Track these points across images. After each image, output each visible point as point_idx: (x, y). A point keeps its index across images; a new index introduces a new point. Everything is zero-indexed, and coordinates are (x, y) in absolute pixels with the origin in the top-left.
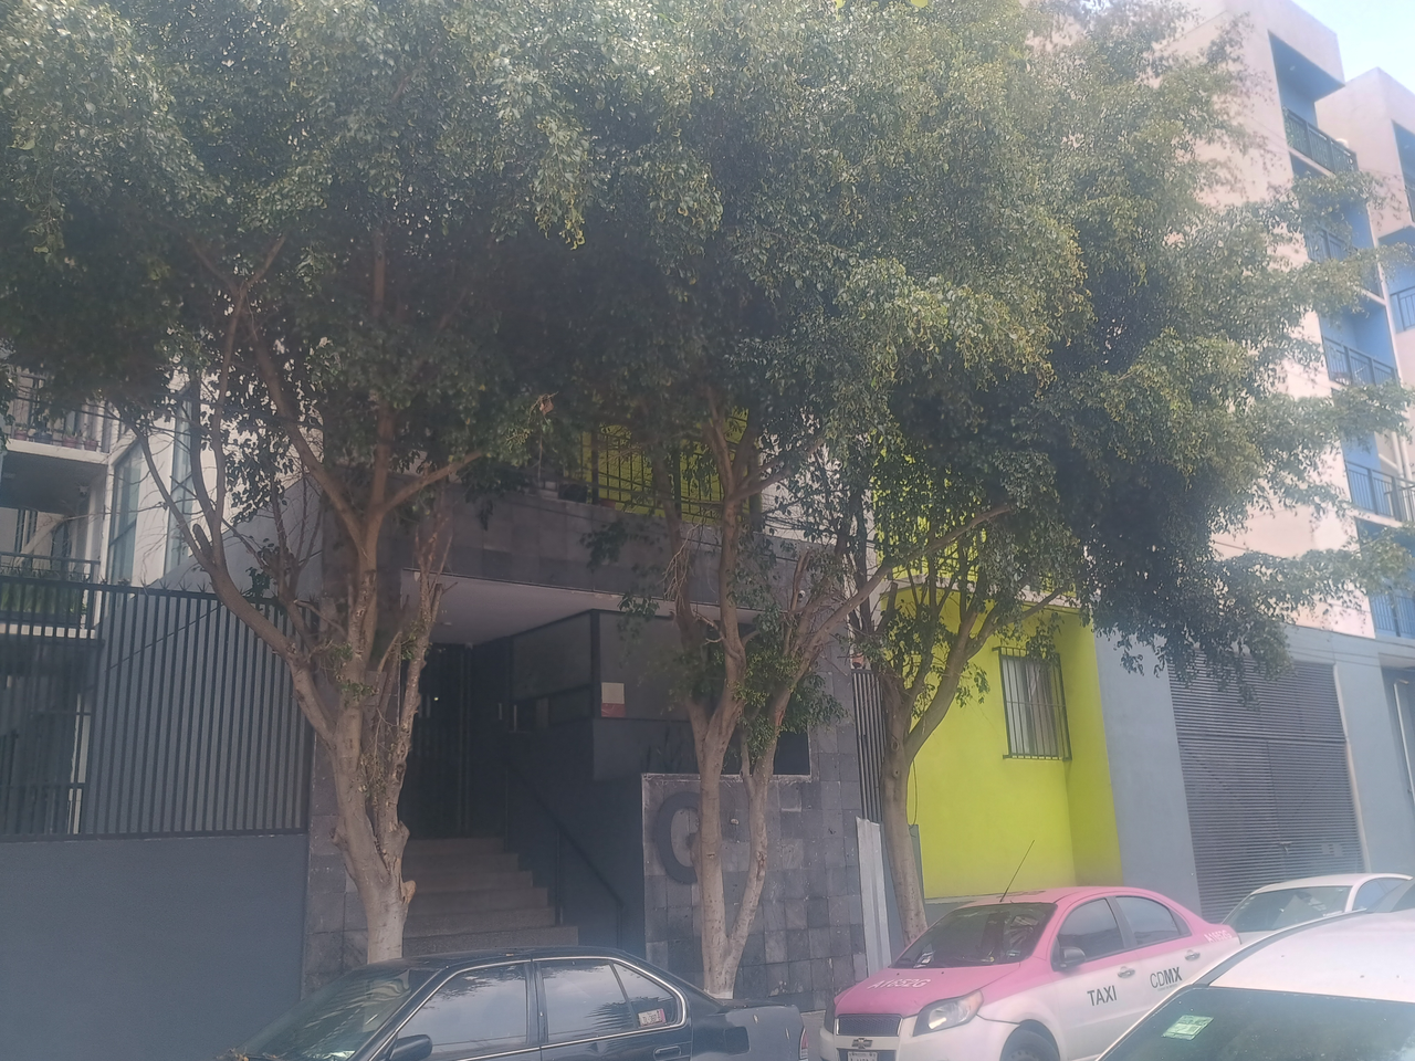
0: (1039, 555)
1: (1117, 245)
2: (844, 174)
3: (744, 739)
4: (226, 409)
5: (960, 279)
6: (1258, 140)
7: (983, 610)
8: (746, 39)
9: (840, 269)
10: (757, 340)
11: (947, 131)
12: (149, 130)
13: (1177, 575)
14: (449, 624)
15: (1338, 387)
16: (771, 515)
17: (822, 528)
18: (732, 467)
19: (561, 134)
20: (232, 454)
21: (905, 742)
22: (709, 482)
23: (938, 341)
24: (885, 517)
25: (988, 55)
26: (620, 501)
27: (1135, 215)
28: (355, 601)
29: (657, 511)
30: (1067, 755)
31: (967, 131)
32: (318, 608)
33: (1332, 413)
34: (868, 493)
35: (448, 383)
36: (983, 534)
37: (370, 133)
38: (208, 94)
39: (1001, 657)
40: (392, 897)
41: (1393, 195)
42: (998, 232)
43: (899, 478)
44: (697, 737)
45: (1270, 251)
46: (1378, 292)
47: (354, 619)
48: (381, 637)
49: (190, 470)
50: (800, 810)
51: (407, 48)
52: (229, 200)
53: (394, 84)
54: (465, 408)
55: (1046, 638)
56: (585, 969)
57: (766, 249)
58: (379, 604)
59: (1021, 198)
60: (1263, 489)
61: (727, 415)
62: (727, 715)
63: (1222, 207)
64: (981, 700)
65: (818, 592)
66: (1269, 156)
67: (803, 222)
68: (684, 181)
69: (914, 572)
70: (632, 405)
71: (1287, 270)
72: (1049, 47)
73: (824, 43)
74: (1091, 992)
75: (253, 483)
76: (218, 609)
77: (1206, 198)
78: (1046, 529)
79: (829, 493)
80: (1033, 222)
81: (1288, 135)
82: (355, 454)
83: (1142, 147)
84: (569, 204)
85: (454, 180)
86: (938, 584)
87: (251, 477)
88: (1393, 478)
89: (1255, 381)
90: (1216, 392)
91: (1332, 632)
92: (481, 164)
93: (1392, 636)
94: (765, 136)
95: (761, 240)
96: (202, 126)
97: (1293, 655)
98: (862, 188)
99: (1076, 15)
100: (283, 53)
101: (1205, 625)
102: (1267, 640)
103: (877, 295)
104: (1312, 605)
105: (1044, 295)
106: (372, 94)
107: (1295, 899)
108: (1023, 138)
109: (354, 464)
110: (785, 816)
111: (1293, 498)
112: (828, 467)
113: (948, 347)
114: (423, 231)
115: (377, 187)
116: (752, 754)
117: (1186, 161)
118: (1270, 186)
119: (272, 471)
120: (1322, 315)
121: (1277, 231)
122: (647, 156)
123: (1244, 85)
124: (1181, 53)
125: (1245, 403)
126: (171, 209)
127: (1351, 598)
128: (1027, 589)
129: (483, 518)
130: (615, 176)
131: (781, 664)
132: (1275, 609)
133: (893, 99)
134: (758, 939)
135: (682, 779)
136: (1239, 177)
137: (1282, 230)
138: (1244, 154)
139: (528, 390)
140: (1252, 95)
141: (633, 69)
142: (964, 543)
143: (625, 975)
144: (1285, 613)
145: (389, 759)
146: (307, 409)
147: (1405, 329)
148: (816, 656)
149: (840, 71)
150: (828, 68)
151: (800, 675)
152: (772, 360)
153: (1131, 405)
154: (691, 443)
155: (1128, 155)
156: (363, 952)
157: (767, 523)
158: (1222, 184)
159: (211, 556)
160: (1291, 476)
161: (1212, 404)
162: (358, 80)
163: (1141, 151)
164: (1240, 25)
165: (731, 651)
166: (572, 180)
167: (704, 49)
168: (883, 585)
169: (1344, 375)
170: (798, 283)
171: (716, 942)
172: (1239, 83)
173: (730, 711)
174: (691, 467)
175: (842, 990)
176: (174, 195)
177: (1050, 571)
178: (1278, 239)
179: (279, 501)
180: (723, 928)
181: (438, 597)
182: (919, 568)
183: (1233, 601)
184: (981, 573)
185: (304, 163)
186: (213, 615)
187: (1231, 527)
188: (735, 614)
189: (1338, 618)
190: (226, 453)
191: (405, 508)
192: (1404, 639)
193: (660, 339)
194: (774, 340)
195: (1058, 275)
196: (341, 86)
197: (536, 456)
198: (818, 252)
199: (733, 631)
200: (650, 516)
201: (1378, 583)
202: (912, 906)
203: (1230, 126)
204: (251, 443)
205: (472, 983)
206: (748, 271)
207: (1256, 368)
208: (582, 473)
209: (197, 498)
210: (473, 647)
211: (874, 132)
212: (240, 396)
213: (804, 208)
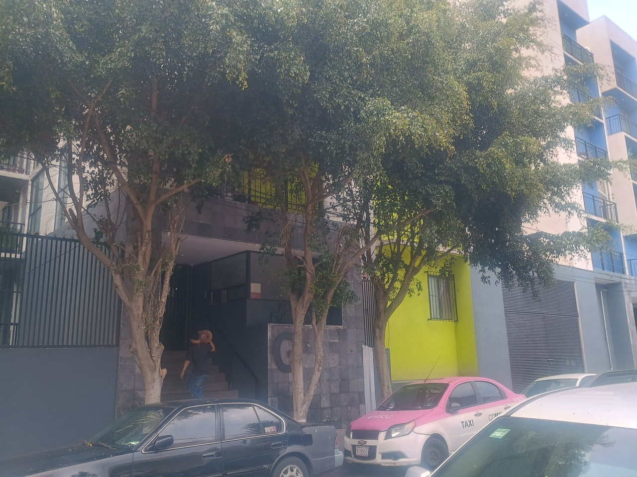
0: (446, 231)
1: (485, 94)
2: (364, 60)
3: (313, 309)
4: (84, 157)
5: (415, 108)
6: (549, 48)
7: (421, 254)
9: (361, 102)
10: (324, 132)
11: (411, 41)
12: (52, 30)
13: (507, 241)
14: (183, 255)
15: (580, 159)
16: (328, 210)
17: (350, 216)
18: (311, 188)
19: (238, 38)
20: (86, 177)
21: (385, 311)
22: (301, 195)
23: (404, 135)
24: (378, 212)
25: (430, 7)
26: (260, 203)
27: (493, 80)
28: (141, 245)
29: (277, 207)
30: (456, 320)
31: (419, 41)
32: (124, 247)
33: (578, 171)
34: (371, 202)
35: (185, 148)
36: (422, 221)
37: (151, 34)
38: (78, 14)
39: (428, 276)
40: (156, 375)
41: (608, 74)
42: (432, 87)
43: (385, 195)
44: (293, 308)
45: (552, 98)
46: (600, 117)
47: (141, 253)
48: (153, 261)
49: (67, 183)
50: (337, 341)
52: (87, 63)
53: (163, 12)
54: (192, 159)
55: (448, 267)
56: (241, 409)
57: (329, 92)
58: (152, 246)
59: (443, 71)
60: (546, 204)
61: (310, 165)
62: (306, 298)
63: (532, 78)
64: (419, 295)
65: (348, 245)
66: (553, 55)
67: (345, 80)
68: (293, 60)
69: (390, 237)
70: (267, 160)
71: (560, 107)
72: (457, 3)
74: (463, 422)
75: (96, 191)
76: (79, 246)
77: (525, 73)
78: (450, 219)
79: (354, 201)
80: (448, 83)
81: (563, 45)
82: (142, 178)
83: (498, 50)
84: (241, 69)
85: (189, 56)
86: (401, 243)
87: (95, 187)
88: (603, 200)
89: (544, 156)
90: (526, 161)
91: (573, 267)
92: (201, 50)
93: (600, 270)
94: (329, 40)
95: (326, 88)
96: (75, 28)
97: (556, 277)
98: (372, 65)
101: (518, 263)
102: (545, 271)
103: (378, 114)
104: (565, 256)
105: (451, 115)
106: (152, 16)
107: (554, 384)
108: (444, 44)
109: (141, 183)
110: (331, 343)
111: (559, 208)
112: (354, 190)
113: (409, 139)
114: (174, 79)
115: (154, 59)
116: (317, 316)
117: (516, 56)
118: (554, 69)
119: (104, 185)
120: (574, 127)
121: (556, 89)
122: (276, 49)
123: (544, 23)
124: (516, 7)
125: (539, 166)
126: (61, 66)
127: (583, 253)
128: (440, 246)
129: (199, 209)
130: (262, 57)
131: (331, 277)
132: (549, 257)
133: (387, 25)
134: (318, 397)
135: (286, 327)
136: (540, 64)
137: (558, 89)
138: (543, 54)
139: (220, 152)
140: (547, 27)
141: (271, 9)
142: (413, 225)
143: (259, 411)
144: (553, 259)
145: (156, 315)
146: (121, 158)
147: (612, 134)
148: (347, 273)
149: (364, 12)
150: (358, 10)
151: (339, 281)
152: (330, 141)
153: (489, 165)
154: (293, 178)
155: (491, 53)
156: (143, 400)
157: (326, 214)
158: (533, 67)
159: (76, 223)
160: (558, 198)
161: (524, 165)
162: (146, 10)
163: (496, 51)
165: (309, 271)
166: (243, 58)
167: (303, 1)
168: (377, 243)
169: (584, 154)
170: (343, 107)
171: (299, 398)
172: (542, 22)
173: (308, 297)
174: (293, 188)
175: (354, 420)
176: (62, 60)
177: (451, 238)
178: (556, 93)
179: (108, 199)
180: (303, 392)
181: (179, 244)
182: (393, 235)
183: (530, 254)
184: (420, 238)
185: (120, 47)
186: (77, 249)
187: (531, 221)
188: (311, 254)
189: (577, 262)
190: (84, 177)
191: (164, 203)
192: (606, 272)
193: (280, 131)
194: (331, 132)
195: (458, 107)
196: (138, 12)
197: (224, 182)
198: (352, 94)
199: (310, 262)
200: (274, 209)
201: (595, 247)
202: (386, 384)
203: (537, 41)
204: (95, 172)
205: (191, 413)
206: (320, 101)
207: (544, 150)
208: (244, 190)
209: (70, 196)
210: (194, 266)
211: (378, 40)
212: (90, 151)
213: (346, 73)
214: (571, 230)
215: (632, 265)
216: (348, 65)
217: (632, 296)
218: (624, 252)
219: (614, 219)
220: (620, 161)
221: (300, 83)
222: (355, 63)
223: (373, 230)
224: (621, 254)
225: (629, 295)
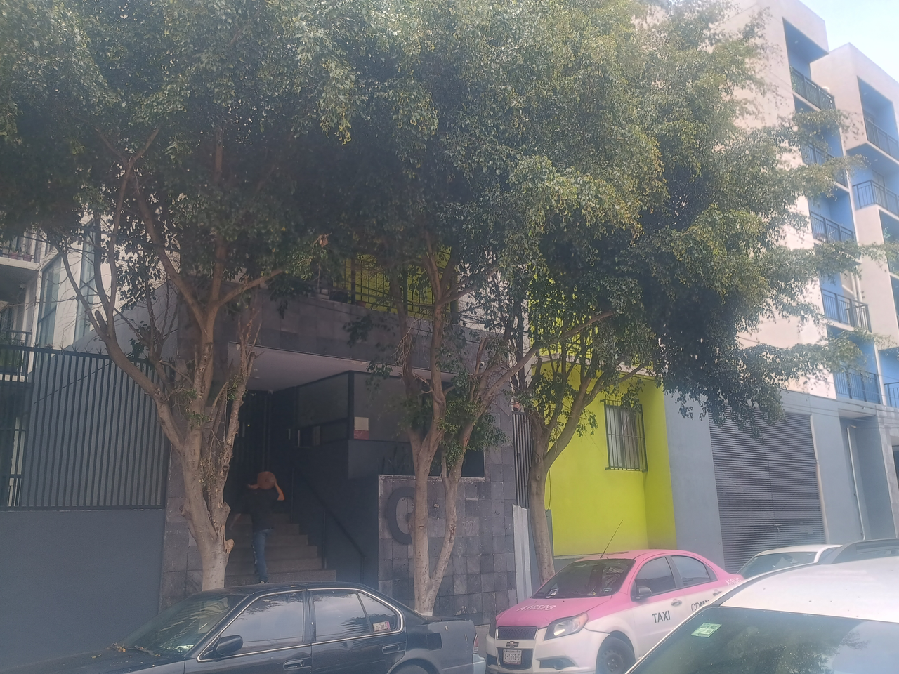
0: (630, 343)
1: (683, 151)
2: (515, 102)
3: (443, 454)
4: (118, 237)
5: (586, 170)
6: (773, 87)
7: (594, 376)
8: (456, 14)
9: (511, 161)
10: (458, 204)
11: (580, 77)
12: (73, 59)
13: (715, 357)
14: (257, 378)
15: (817, 242)
16: (464, 314)
17: (495, 322)
18: (440, 283)
19: (337, 71)
20: (121, 266)
21: (544, 458)
22: (425, 292)
23: (570, 208)
24: (535, 317)
25: (606, 30)
26: (369, 302)
27: (695, 132)
28: (199, 363)
29: (392, 309)
30: (645, 468)
31: (592, 77)
32: (174, 366)
33: (814, 259)
34: (525, 302)
35: (261, 225)
37: (215, 65)
38: (111, 36)
39: (606, 406)
40: (219, 550)
41: (854, 125)
42: (609, 141)
43: (545, 293)
44: (414, 452)
45: (778, 157)
46: (845, 184)
47: (198, 374)
48: (215, 385)
49: (93, 274)
50: (477, 499)
51: (240, 12)
52: (124, 105)
53: (231, 35)
54: (273, 242)
55: (634, 395)
56: (340, 596)
57: (465, 147)
58: (214, 364)
59: (625, 119)
60: (769, 305)
61: (438, 250)
62: (433, 439)
63: (748, 129)
64: (592, 433)
65: (492, 363)
66: (779, 98)
67: (488, 130)
68: (415, 102)
69: (552, 352)
70: (378, 242)
71: (788, 170)
72: (645, 26)
73: (504, 19)
74: (654, 615)
75: (134, 286)
76: (110, 364)
77: (739, 122)
78: (635, 327)
79: (500, 301)
80: (632, 136)
81: (793, 84)
82: (200, 268)
83: (701, 90)
84: (342, 115)
85: (268, 97)
86: (567, 360)
87: (133, 281)
88: (850, 300)
89: (766, 238)
90: (742, 244)
91: (809, 394)
92: (286, 87)
93: (847, 398)
94: (466, 75)
95: (462, 141)
96: (106, 56)
97: (784, 408)
98: (526, 110)
99: (662, 6)
100: (160, 12)
101: (732, 389)
102: (770, 400)
103: (534, 178)
104: (797, 378)
105: (637, 181)
106: (216, 40)
107: (782, 559)
108: (626, 82)
109: (199, 275)
110: (468, 503)
111: (788, 311)
112: (501, 285)
113: (577, 213)
114: (248, 128)
115: (219, 100)
116: (448, 464)
117: (727, 99)
118: (779, 117)
119: (146, 278)
120: (808, 197)
121: (782, 145)
122: (391, 86)
123: (765, 53)
124: (726, 31)
125: (760, 252)
126: (86, 109)
127: (821, 374)
128: (622, 364)
129: (281, 311)
130: (371, 98)
131: (468, 408)
132: (774, 380)
133: (546, 55)
134: (449, 579)
135: (405, 479)
136: (761, 110)
137: (785, 144)
138: (764, 97)
139: (312, 231)
140: (770, 59)
141: (383, 31)
142: (584, 334)
143: (366, 601)
144: (780, 382)
145: (219, 462)
146: (170, 239)
147: (861, 207)
148: (490, 403)
149: (514, 37)
150: (506, 34)
151: (480, 415)
152: (467, 217)
153: (689, 251)
154: (415, 267)
155: (691, 95)
156: (199, 584)
157: (462, 318)
158: (750, 114)
159: (106, 331)
160: (787, 297)
161: (739, 251)
162: (208, 31)
163: (699, 92)
164: (764, 15)
165: (437, 399)
166: (344, 100)
167: (428, 20)
168: (533, 360)
169: (822, 235)
170: (485, 169)
171: (422, 580)
172: (762, 52)
173: (435, 436)
174: (414, 282)
175: (502, 611)
176: (88, 101)
177: (637, 353)
178: (783, 150)
179: (151, 297)
180: (428, 572)
181: (252, 361)
182: (556, 349)
183: (749, 374)
184: (594, 353)
185: (171, 83)
186: (107, 368)
187: (749, 329)
188: (440, 375)
189: (813, 386)
190: (117, 266)
191: (232, 304)
192: (854, 400)
193: (397, 201)
194: (469, 204)
195: (646, 169)
196: (197, 34)
197: (317, 273)
198: (497, 150)
199: (438, 386)
200: (388, 312)
201: (838, 366)
202: (546, 560)
203: (756, 78)
204: (133, 259)
205: (268, 603)
206: (453, 161)
207: (767, 230)
208: (345, 284)
209: (98, 294)
210: (273, 392)
211: (534, 75)
212: (126, 230)
213: (489, 122)
214: (805, 341)
215: (891, 390)
216: (492, 109)
217: (892, 434)
218: (879, 373)
219: (865, 326)
220: (873, 246)
221: (425, 135)
222: (502, 107)
223: (528, 342)
224: (876, 376)
225: (887, 433)
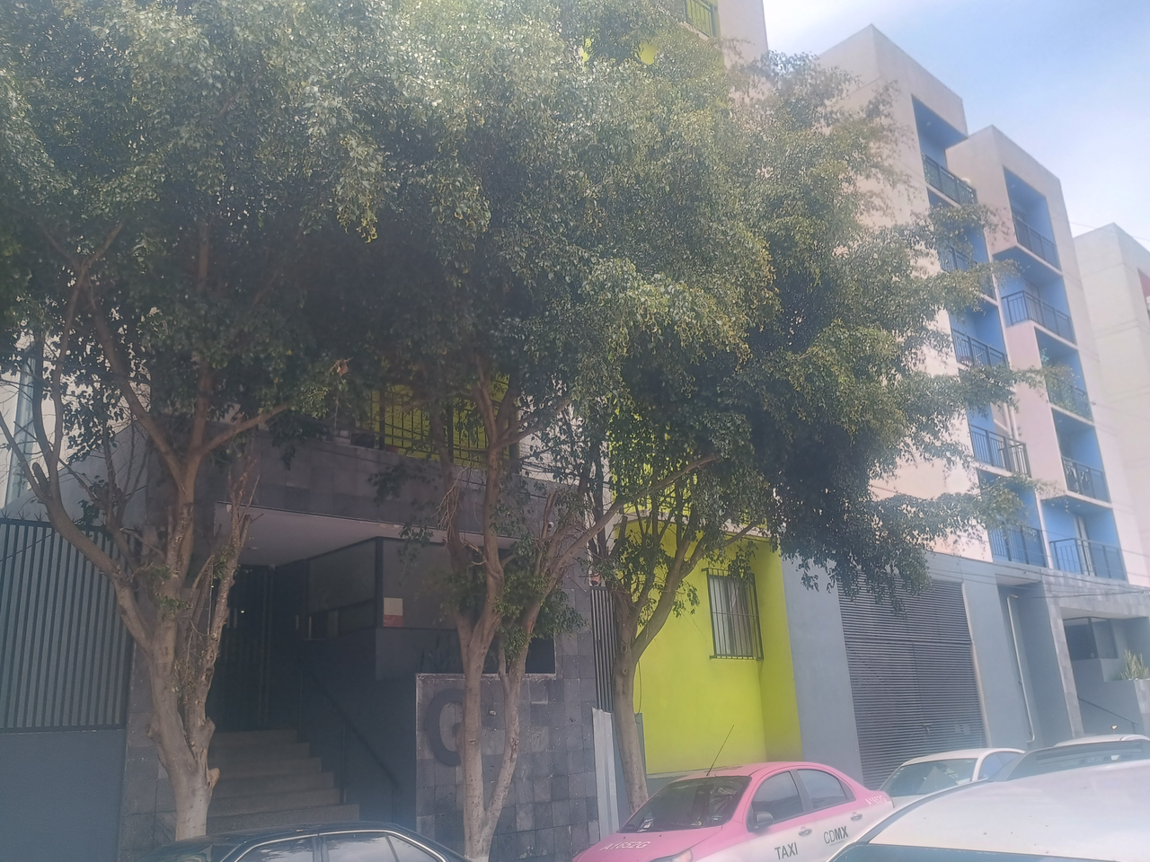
0: (738, 495)
1: (798, 254)
2: (588, 191)
3: (502, 644)
4: (66, 365)
5: (678, 277)
6: (904, 177)
7: (694, 538)
8: (511, 82)
9: (584, 266)
10: (517, 320)
11: (669, 161)
12: (8, 132)
13: (844, 512)
14: (255, 548)
15: (963, 367)
16: (526, 460)
17: (567, 471)
18: (496, 421)
19: (360, 149)
20: (69, 404)
21: (632, 646)
22: (477, 433)
23: (660, 325)
24: (617, 463)
25: (700, 104)
26: (402, 447)
27: (812, 231)
28: (174, 530)
29: (433, 456)
30: (760, 656)
31: (684, 162)
32: (141, 535)
33: (959, 388)
34: (605, 444)
35: (260, 348)
36: (695, 478)
37: (199, 141)
38: (60, 104)
39: (710, 577)
40: (199, 783)
41: (1003, 223)
42: (707, 240)
43: (629, 432)
44: (463, 643)
45: (912, 263)
46: (992, 295)
47: (172, 546)
48: (196, 560)
49: (31, 416)
50: (547, 702)
51: (232, 74)
52: (75, 192)
53: (221, 104)
54: (274, 369)
55: (744, 561)
56: (364, 841)
57: (525, 248)
58: (195, 532)
59: (725, 214)
60: (908, 446)
61: (492, 379)
62: (488, 625)
63: (876, 228)
64: (693, 612)
65: (563, 523)
66: (912, 190)
67: (555, 227)
68: (460, 191)
69: (640, 508)
70: (414, 369)
71: (926, 278)
72: (747, 100)
73: (573, 88)
74: (778, 849)
75: (88, 429)
76: (53, 535)
77: (865, 220)
78: (744, 475)
79: (573, 443)
80: (735, 234)
81: (926, 174)
82: (178, 405)
83: (817, 180)
84: (366, 206)
85: (270, 182)
86: (659, 518)
87: (86, 423)
88: (1004, 438)
89: (902, 362)
90: (872, 370)
91: (960, 557)
92: (292, 171)
93: (1005, 561)
94: (525, 158)
95: (522, 241)
96: (54, 130)
97: (931, 575)
98: (602, 202)
99: (768, 77)
100: (127, 74)
101: (866, 551)
102: (912, 562)
103: (613, 287)
104: (945, 536)
105: (742, 290)
106: (201, 110)
107: (935, 769)
108: (727, 169)
109: (177, 414)
110: (534, 707)
111: (931, 453)
112: (573, 422)
113: (669, 330)
114: (242, 223)
115: (203, 185)
116: (508, 657)
117: (850, 192)
118: (913, 213)
119: (106, 418)
120: (951, 313)
121: (917, 247)
122: (430, 170)
123: (893, 135)
124: (846, 109)
125: (894, 379)
126: (24, 197)
127: (974, 531)
128: (729, 523)
129: (287, 460)
130: (404, 185)
131: (533, 583)
132: (917, 539)
133: (626, 134)
134: (510, 811)
135: (450, 678)
136: (890, 205)
137: (921, 246)
138: (893, 188)
139: (327, 355)
140: (899, 144)
141: (419, 100)
142: (680, 485)
143: (400, 847)
144: (925, 542)
145: (200, 664)
146: (137, 367)
147: (1012, 324)
148: (562, 575)
149: (586, 110)
150: (576, 108)
151: (548, 591)
152: (529, 336)
153: (809, 378)
154: (463, 401)
155: (806, 185)
156: (172, 830)
157: (524, 466)
158: (877, 210)
159: (47, 490)
160: (929, 435)
161: (870, 378)
162: (190, 98)
163: (815, 182)
164: (890, 89)
165: (492, 572)
166: (368, 186)
167: (478, 88)
168: (616, 518)
169: (967, 359)
170: (551, 276)
171: (475, 814)
172: (890, 134)
173: (491, 622)
174: (462, 420)
175: (580, 852)
176: (27, 186)
177: (747, 508)
178: (918, 254)
179: (110, 444)
180: (482, 803)
181: (246, 527)
182: (644, 504)
183: (885, 534)
184: (693, 509)
185: (141, 164)
186: (48, 540)
187: (884, 475)
188: (496, 541)
189: (965, 546)
190: (64, 402)
191: (220, 451)
192: (1014, 563)
193: (438, 316)
194: (531, 320)
195: (753, 276)
196: (175, 102)
197: (334, 411)
198: (567, 252)
199: (494, 556)
200: (427, 460)
201: (994, 520)
202: (637, 781)
203: (883, 166)
204: (87, 394)
205: (266, 855)
206: (510, 265)
207: (903, 353)
208: (372, 424)
209: (37, 440)
210: (276, 567)
211: (612, 159)
212: (78, 355)
213: (556, 216)
214: (953, 491)
215: (1058, 550)
216: (560, 200)
217: (1062, 605)
218: (1043, 528)
219: (1024, 470)
220: (1031, 371)
221: (474, 232)
222: (572, 198)
223: (609, 496)
224: (1039, 532)
225: (1056, 604)
